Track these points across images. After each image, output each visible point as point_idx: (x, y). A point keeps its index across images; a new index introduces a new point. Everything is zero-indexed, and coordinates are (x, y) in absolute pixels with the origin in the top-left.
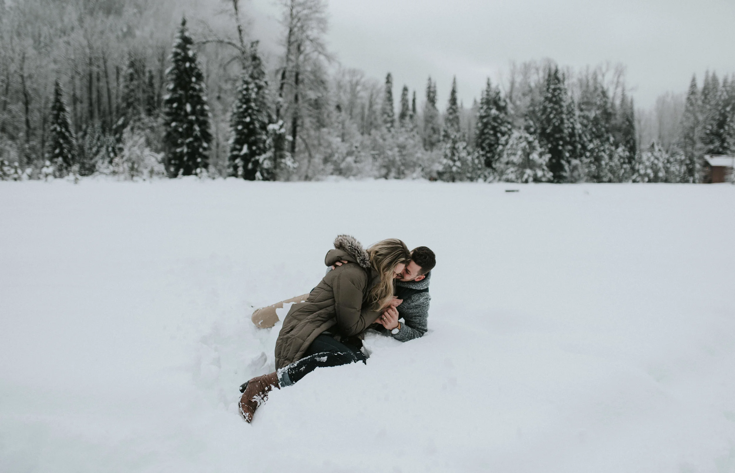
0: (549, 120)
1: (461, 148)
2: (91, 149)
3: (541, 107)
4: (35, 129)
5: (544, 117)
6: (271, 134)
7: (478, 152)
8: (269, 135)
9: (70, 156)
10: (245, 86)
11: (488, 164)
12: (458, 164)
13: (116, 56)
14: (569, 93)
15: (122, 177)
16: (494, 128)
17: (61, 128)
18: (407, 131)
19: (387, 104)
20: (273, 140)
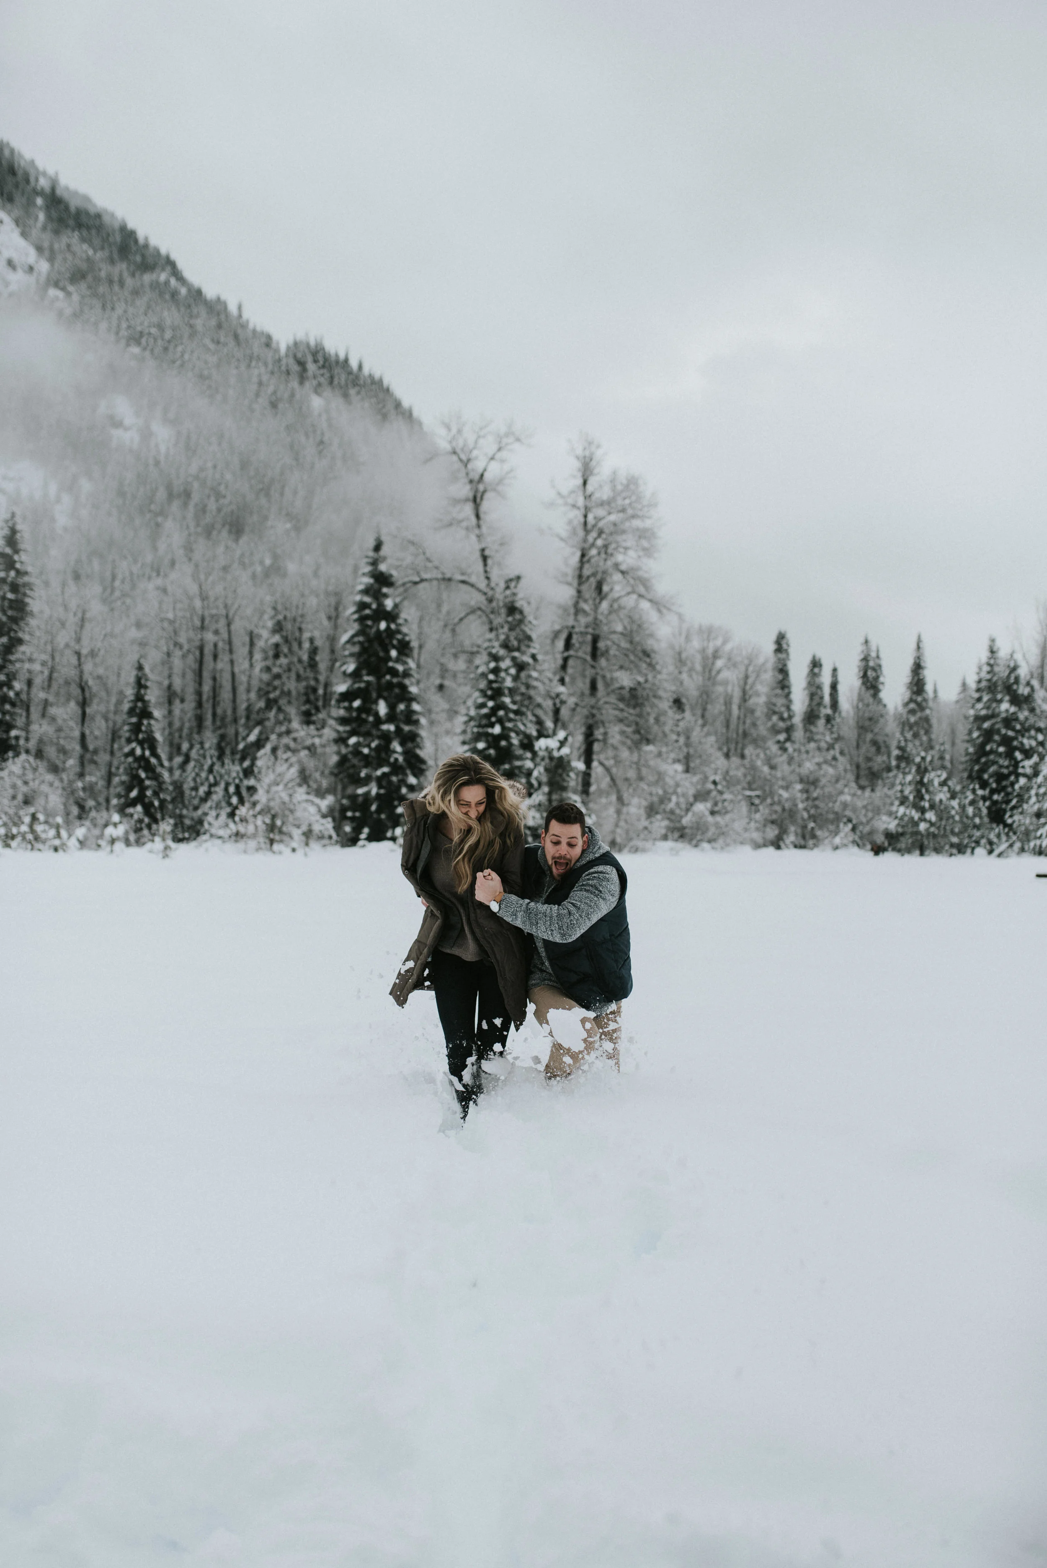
1: (936, 783)
2: (195, 789)
4: (95, 752)
6: (543, 759)
7: (974, 791)
8: (538, 760)
9: (156, 803)
10: (492, 665)
11: (997, 816)
12: (931, 816)
13: (249, 611)
15: (252, 844)
16: (1006, 741)
17: (143, 749)
18: (819, 749)
19: (776, 695)
20: (546, 770)
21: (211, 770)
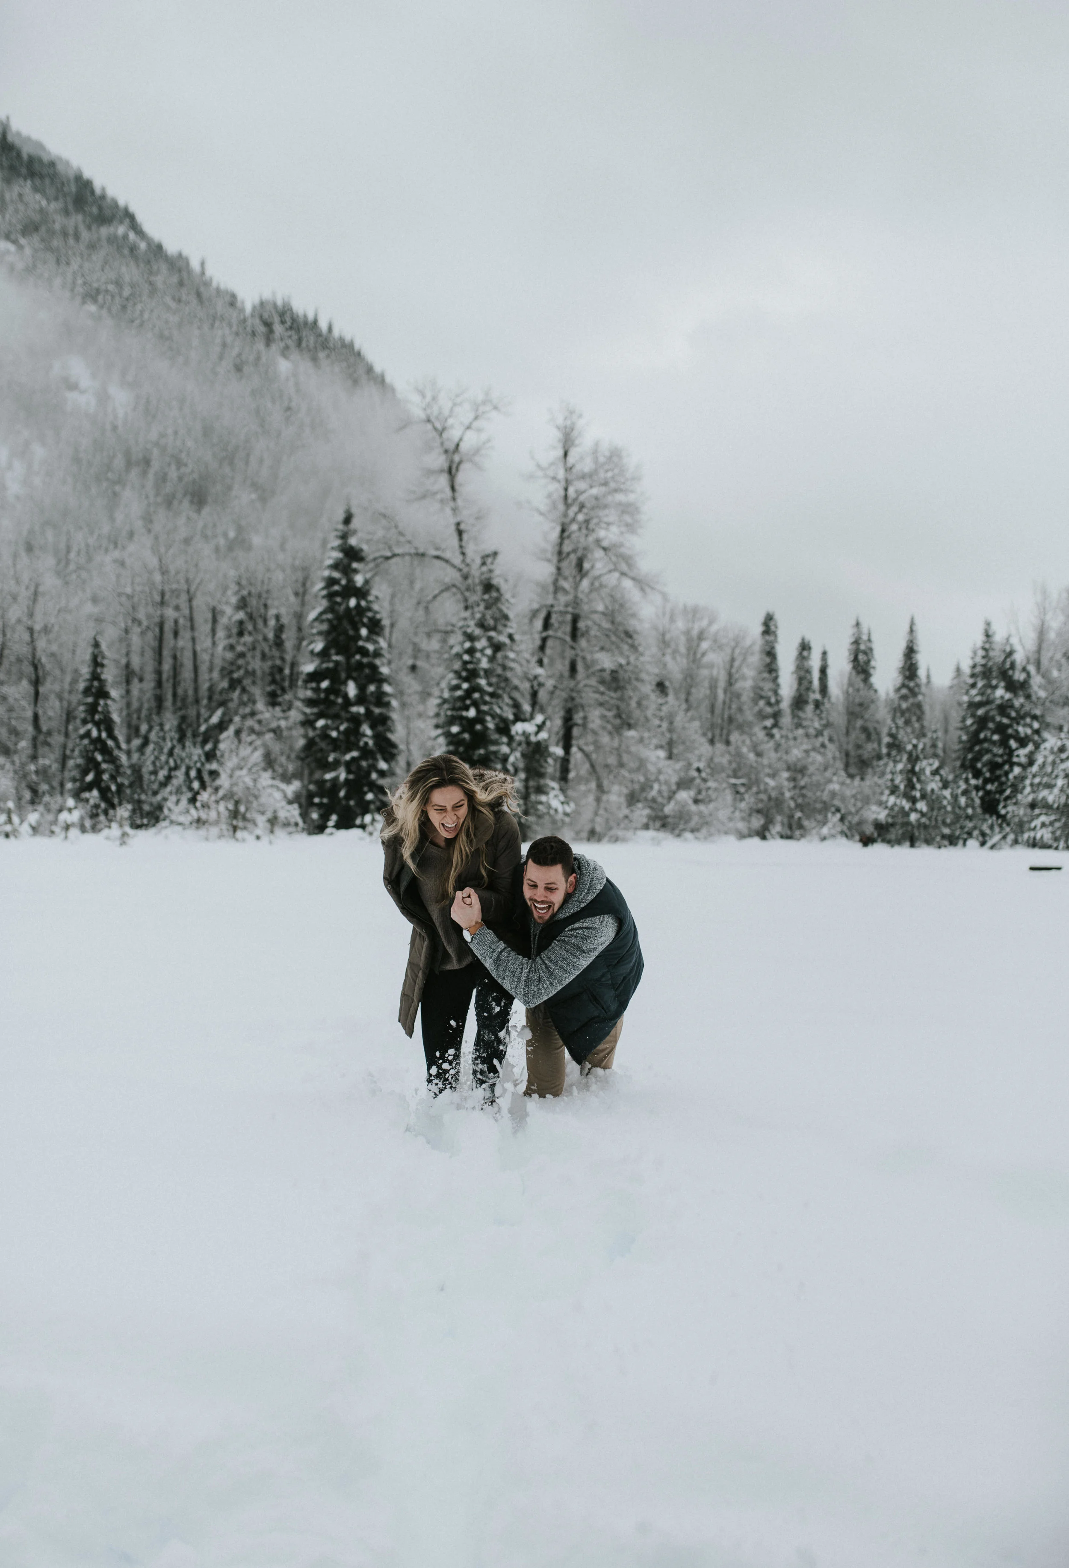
1: (928, 772)
2: (155, 773)
4: (49, 733)
6: (520, 744)
7: (967, 780)
8: (514, 745)
9: (113, 788)
10: (467, 645)
11: (990, 806)
12: (922, 806)
13: (212, 586)
15: (214, 831)
16: (1001, 729)
17: (99, 731)
18: (807, 735)
19: (764, 679)
20: (523, 755)
21: (171, 753)
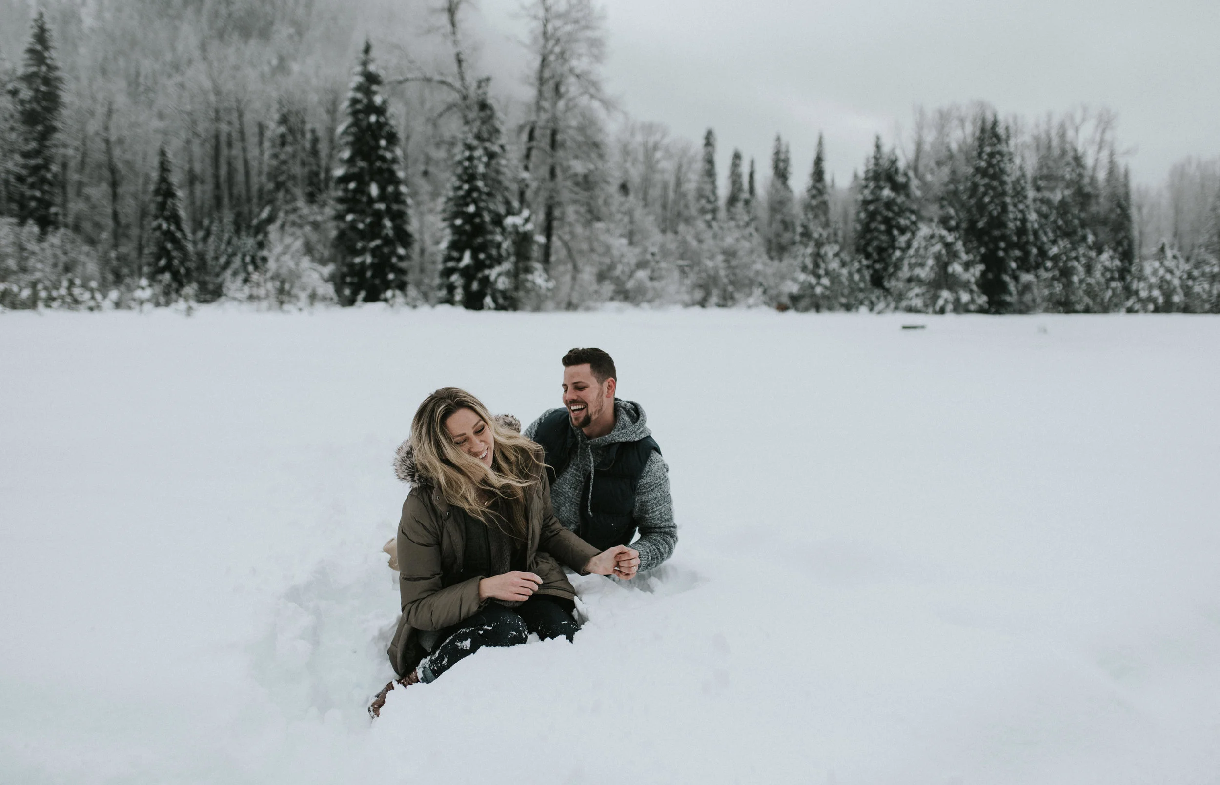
0: (981, 207)
1: (830, 254)
2: (216, 258)
3: (969, 184)
4: (128, 226)
5: (973, 201)
6: (510, 233)
7: (860, 262)
8: (506, 234)
9: (182, 271)
10: (467, 153)
11: (877, 281)
12: (825, 281)
13: (257, 105)
14: (1018, 161)
15: (264, 304)
16: (887, 221)
17: (169, 225)
18: (738, 227)
19: (705, 182)
20: (514, 243)
